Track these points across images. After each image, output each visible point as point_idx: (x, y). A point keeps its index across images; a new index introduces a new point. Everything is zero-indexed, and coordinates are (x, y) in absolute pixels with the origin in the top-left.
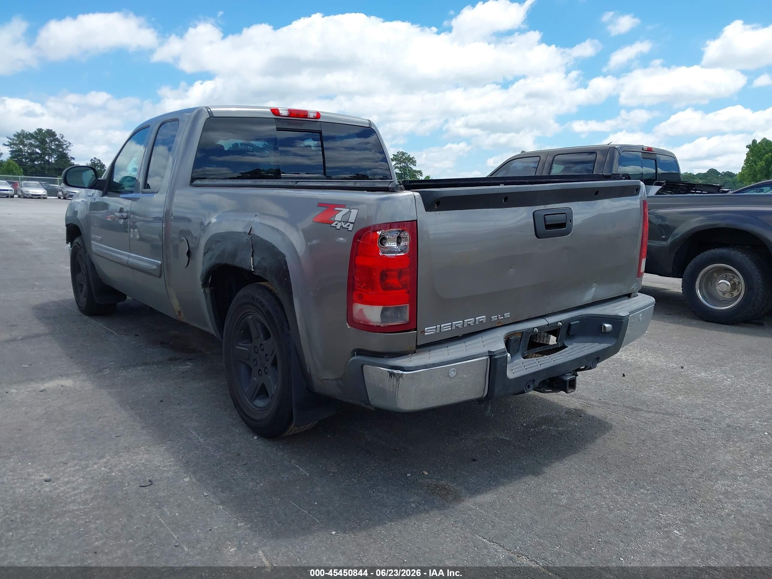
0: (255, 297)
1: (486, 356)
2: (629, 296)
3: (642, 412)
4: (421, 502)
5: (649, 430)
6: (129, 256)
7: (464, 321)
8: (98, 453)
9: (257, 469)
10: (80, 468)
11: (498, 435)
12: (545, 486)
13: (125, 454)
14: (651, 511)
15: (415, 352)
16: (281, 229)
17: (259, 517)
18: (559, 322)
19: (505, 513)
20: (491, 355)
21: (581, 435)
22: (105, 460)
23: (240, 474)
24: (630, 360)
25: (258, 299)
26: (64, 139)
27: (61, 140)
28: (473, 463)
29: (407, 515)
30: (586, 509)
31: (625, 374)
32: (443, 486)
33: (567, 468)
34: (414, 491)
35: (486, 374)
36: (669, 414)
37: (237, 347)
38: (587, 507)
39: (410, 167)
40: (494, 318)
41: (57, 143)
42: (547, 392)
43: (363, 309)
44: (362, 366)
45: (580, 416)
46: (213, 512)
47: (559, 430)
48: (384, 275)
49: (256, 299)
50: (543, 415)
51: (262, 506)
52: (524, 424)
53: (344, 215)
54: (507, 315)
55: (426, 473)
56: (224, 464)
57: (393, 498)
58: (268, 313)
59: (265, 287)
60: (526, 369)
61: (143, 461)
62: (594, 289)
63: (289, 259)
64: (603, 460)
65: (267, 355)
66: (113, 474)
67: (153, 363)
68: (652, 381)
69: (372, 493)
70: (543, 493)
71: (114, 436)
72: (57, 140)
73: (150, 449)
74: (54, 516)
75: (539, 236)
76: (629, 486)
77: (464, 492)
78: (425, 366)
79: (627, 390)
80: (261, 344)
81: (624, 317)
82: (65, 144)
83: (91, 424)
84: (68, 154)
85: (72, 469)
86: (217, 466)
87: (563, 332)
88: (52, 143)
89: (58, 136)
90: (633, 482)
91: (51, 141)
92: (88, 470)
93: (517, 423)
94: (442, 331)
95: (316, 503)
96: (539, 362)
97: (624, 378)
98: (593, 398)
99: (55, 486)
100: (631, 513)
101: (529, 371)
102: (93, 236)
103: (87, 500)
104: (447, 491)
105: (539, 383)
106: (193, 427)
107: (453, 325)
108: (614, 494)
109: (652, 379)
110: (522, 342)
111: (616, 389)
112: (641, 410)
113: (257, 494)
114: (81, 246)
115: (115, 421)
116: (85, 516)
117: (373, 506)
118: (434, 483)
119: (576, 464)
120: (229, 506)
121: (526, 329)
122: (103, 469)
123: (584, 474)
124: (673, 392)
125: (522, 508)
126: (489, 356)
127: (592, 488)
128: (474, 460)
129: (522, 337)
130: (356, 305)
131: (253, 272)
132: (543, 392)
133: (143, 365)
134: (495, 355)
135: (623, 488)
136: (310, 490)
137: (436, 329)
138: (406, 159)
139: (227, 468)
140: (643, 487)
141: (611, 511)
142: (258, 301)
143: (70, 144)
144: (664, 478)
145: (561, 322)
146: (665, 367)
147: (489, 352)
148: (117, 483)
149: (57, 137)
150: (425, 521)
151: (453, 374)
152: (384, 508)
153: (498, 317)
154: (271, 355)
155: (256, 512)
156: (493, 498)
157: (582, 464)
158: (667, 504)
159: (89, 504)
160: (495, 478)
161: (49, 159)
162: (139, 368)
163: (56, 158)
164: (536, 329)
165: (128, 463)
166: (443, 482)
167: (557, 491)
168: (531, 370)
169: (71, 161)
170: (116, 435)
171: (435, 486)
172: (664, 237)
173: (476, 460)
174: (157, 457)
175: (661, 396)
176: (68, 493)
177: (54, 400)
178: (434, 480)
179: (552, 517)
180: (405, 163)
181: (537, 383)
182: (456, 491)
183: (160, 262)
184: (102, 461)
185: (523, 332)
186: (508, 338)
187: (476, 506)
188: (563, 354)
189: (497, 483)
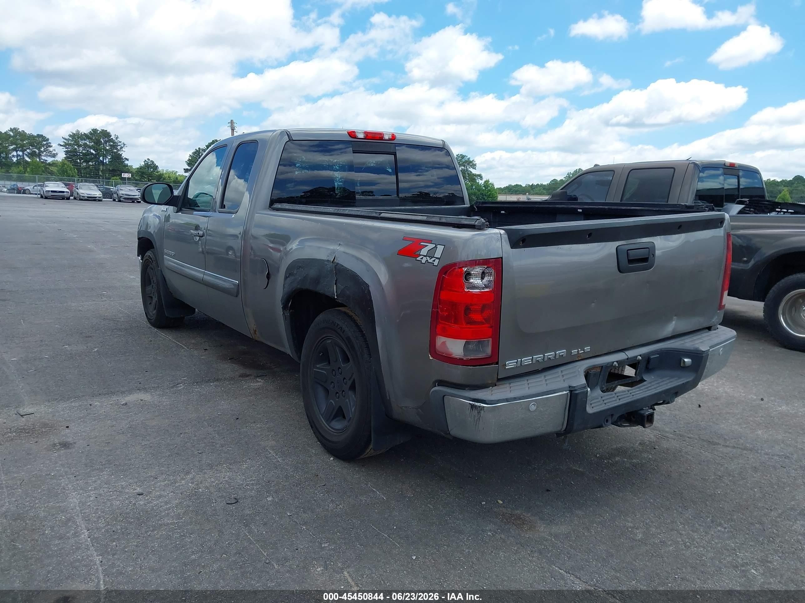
0: (336, 323)
1: (566, 391)
2: (709, 328)
3: (719, 446)
4: (497, 531)
5: (726, 465)
6: (204, 273)
7: (544, 356)
8: (184, 469)
9: (335, 491)
10: (169, 482)
11: (571, 466)
12: (620, 519)
13: (209, 471)
14: (728, 550)
15: (496, 385)
16: (367, 260)
17: (342, 538)
18: (638, 356)
19: (581, 546)
20: (572, 390)
21: (656, 468)
22: (190, 476)
23: (320, 495)
24: (706, 390)
25: (338, 325)
26: (118, 140)
27: (116, 141)
28: (547, 493)
29: (483, 543)
30: (662, 545)
31: (701, 405)
32: (518, 515)
33: (642, 501)
34: (490, 519)
35: (566, 408)
36: (747, 449)
37: (314, 370)
38: (663, 543)
39: (470, 171)
40: (574, 352)
41: (112, 143)
42: (625, 426)
43: (446, 341)
44: (444, 396)
45: (655, 448)
46: (297, 532)
47: (633, 463)
48: (468, 309)
49: (336, 324)
50: (617, 446)
51: (343, 528)
52: (598, 455)
53: (430, 250)
54: (587, 349)
55: (501, 502)
56: (304, 484)
57: (469, 525)
58: (348, 338)
59: (345, 313)
60: (605, 404)
61: (226, 479)
62: (674, 322)
63: (372, 289)
64: (679, 495)
65: (344, 378)
66: (200, 490)
67: (225, 379)
68: (729, 413)
69: (449, 520)
70: (618, 526)
71: (196, 453)
72: (112, 140)
73: (231, 467)
74: (151, 529)
75: (622, 271)
76: (705, 523)
77: (539, 522)
78: (507, 400)
79: (703, 421)
80: (339, 368)
81: (704, 351)
82: (120, 145)
83: (173, 439)
84: (122, 155)
85: (163, 484)
86: (297, 486)
87: (642, 366)
88: (106, 144)
89: (113, 137)
90: (710, 520)
91: (106, 142)
92: (177, 485)
93: (591, 453)
94: (522, 365)
95: (395, 528)
96: (618, 396)
97: (700, 409)
98: (667, 429)
99: (148, 499)
100: (707, 551)
101: (608, 406)
102: (165, 251)
103: (179, 514)
104: (522, 521)
105: (617, 417)
106: (271, 446)
107: (533, 358)
108: (691, 531)
109: (730, 411)
110: (601, 376)
111: (692, 421)
112: (719, 444)
113: (338, 515)
114: (153, 259)
115: (195, 438)
116: (180, 530)
117: (451, 533)
118: (510, 512)
119: (651, 498)
120: (312, 526)
121: (606, 363)
122: (190, 484)
123: (659, 509)
124: (752, 426)
125: (598, 541)
126: (569, 390)
127: (667, 523)
128: (548, 490)
129: (601, 371)
130: (438, 338)
131: (336, 299)
132: (621, 426)
133: (216, 381)
134: (575, 390)
135: (700, 525)
136: (389, 514)
137: (517, 363)
138: (466, 162)
139: (307, 489)
140: (720, 525)
141: (688, 547)
142: (339, 327)
143: (124, 145)
144: (742, 516)
145: (640, 355)
146: (743, 399)
147: (570, 387)
148: (205, 499)
149: (111, 138)
150: (502, 549)
151: (533, 408)
152: (461, 536)
153: (578, 351)
154: (350, 379)
155: (338, 534)
156: (568, 529)
157: (657, 498)
158: (745, 542)
159: (182, 519)
160: (570, 509)
161: (103, 160)
162: (211, 384)
163: (110, 159)
164: (615, 363)
165: (213, 480)
166: (518, 512)
167: (631, 525)
168: (610, 405)
169: (125, 162)
170: (198, 452)
171: (511, 515)
172: (745, 259)
173: (550, 491)
174: (239, 475)
175: (739, 429)
176: (161, 507)
177: (136, 414)
178: (509, 509)
179: (628, 551)
180: (464, 166)
181: (616, 417)
182: (531, 521)
183: (237, 282)
184: (188, 476)
185: (602, 366)
186: (588, 372)
187: (551, 537)
188: (641, 388)
189: (571, 514)
